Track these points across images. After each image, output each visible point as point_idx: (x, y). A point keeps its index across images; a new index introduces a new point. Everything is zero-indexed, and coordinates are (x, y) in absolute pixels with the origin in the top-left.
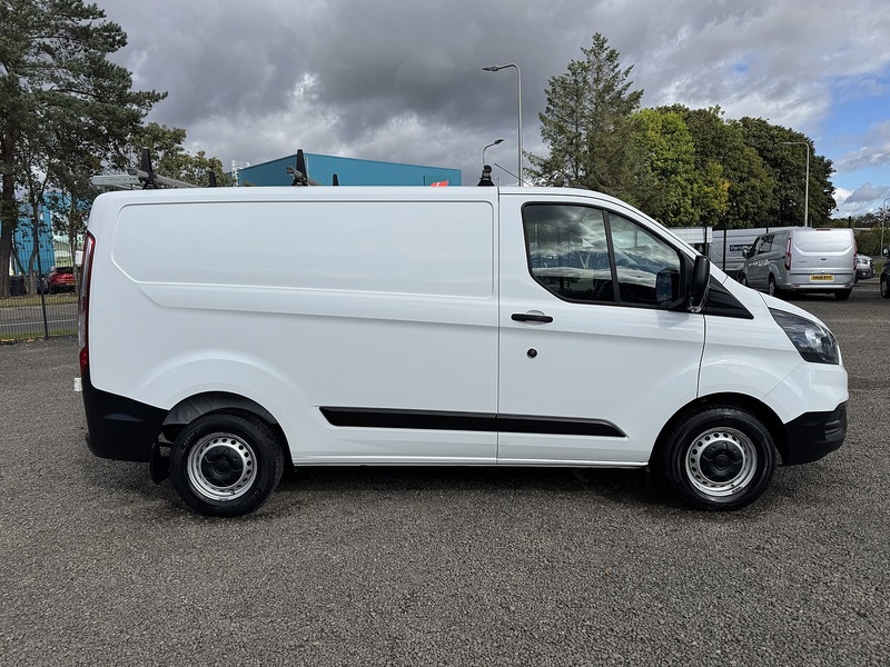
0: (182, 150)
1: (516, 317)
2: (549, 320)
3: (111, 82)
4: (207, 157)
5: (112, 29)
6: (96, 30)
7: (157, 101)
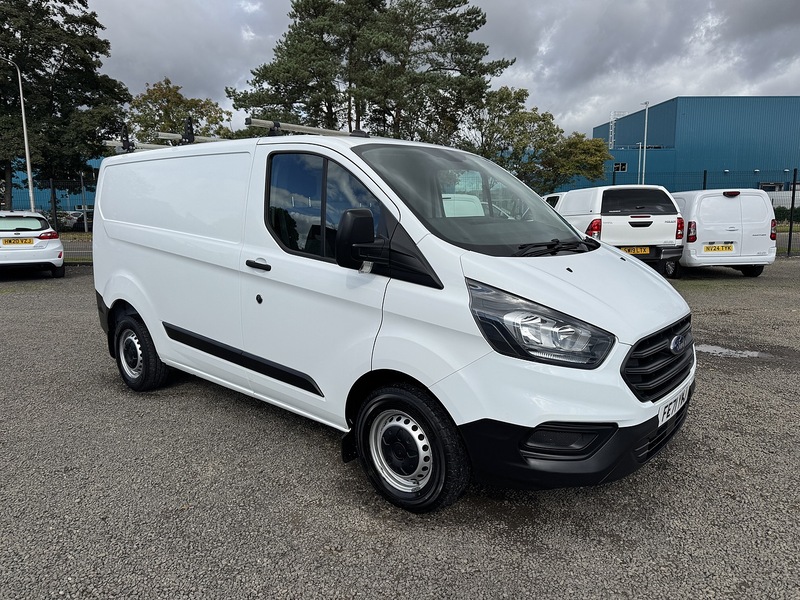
0: (523, 108)
1: (250, 264)
2: (267, 268)
3: (470, 58)
4: (540, 113)
5: (475, 12)
6: (462, 15)
7: (506, 67)
